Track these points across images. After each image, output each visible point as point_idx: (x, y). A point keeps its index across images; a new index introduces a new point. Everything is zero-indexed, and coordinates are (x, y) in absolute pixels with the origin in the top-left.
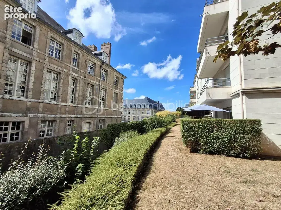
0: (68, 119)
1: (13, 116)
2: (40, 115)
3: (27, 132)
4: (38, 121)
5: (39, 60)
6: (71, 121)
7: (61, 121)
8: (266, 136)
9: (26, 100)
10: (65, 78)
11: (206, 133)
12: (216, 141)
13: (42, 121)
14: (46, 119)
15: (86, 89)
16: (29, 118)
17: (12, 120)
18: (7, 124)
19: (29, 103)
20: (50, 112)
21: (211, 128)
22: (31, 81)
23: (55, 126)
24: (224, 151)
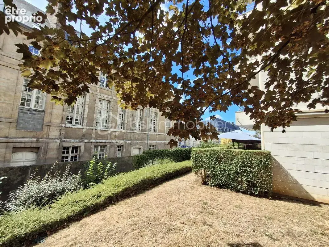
0: (117, 144)
1: (72, 141)
2: (93, 141)
3: (82, 155)
4: (92, 146)
5: (92, 92)
6: (120, 147)
7: (111, 146)
8: (287, 172)
9: (82, 127)
10: (115, 105)
11: (214, 165)
12: (223, 173)
13: (95, 146)
14: (98, 144)
15: (135, 115)
16: (84, 143)
17: (72, 145)
18: (68, 148)
19: (84, 130)
20: (101, 138)
21: (219, 159)
22: (85, 111)
23: (106, 150)
24: (231, 186)
